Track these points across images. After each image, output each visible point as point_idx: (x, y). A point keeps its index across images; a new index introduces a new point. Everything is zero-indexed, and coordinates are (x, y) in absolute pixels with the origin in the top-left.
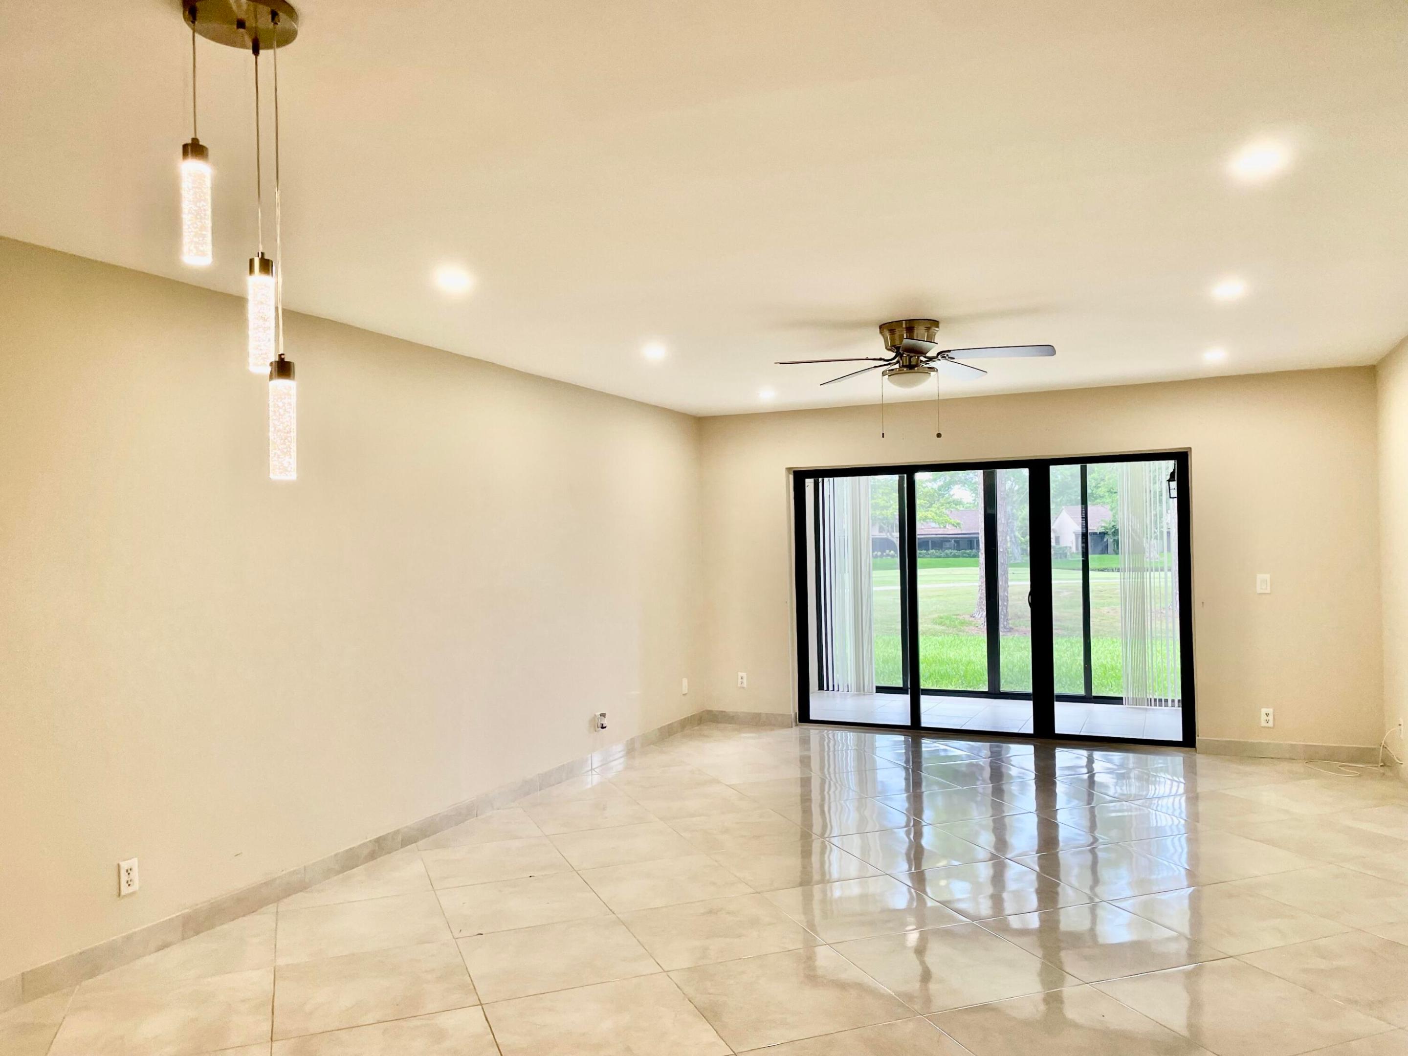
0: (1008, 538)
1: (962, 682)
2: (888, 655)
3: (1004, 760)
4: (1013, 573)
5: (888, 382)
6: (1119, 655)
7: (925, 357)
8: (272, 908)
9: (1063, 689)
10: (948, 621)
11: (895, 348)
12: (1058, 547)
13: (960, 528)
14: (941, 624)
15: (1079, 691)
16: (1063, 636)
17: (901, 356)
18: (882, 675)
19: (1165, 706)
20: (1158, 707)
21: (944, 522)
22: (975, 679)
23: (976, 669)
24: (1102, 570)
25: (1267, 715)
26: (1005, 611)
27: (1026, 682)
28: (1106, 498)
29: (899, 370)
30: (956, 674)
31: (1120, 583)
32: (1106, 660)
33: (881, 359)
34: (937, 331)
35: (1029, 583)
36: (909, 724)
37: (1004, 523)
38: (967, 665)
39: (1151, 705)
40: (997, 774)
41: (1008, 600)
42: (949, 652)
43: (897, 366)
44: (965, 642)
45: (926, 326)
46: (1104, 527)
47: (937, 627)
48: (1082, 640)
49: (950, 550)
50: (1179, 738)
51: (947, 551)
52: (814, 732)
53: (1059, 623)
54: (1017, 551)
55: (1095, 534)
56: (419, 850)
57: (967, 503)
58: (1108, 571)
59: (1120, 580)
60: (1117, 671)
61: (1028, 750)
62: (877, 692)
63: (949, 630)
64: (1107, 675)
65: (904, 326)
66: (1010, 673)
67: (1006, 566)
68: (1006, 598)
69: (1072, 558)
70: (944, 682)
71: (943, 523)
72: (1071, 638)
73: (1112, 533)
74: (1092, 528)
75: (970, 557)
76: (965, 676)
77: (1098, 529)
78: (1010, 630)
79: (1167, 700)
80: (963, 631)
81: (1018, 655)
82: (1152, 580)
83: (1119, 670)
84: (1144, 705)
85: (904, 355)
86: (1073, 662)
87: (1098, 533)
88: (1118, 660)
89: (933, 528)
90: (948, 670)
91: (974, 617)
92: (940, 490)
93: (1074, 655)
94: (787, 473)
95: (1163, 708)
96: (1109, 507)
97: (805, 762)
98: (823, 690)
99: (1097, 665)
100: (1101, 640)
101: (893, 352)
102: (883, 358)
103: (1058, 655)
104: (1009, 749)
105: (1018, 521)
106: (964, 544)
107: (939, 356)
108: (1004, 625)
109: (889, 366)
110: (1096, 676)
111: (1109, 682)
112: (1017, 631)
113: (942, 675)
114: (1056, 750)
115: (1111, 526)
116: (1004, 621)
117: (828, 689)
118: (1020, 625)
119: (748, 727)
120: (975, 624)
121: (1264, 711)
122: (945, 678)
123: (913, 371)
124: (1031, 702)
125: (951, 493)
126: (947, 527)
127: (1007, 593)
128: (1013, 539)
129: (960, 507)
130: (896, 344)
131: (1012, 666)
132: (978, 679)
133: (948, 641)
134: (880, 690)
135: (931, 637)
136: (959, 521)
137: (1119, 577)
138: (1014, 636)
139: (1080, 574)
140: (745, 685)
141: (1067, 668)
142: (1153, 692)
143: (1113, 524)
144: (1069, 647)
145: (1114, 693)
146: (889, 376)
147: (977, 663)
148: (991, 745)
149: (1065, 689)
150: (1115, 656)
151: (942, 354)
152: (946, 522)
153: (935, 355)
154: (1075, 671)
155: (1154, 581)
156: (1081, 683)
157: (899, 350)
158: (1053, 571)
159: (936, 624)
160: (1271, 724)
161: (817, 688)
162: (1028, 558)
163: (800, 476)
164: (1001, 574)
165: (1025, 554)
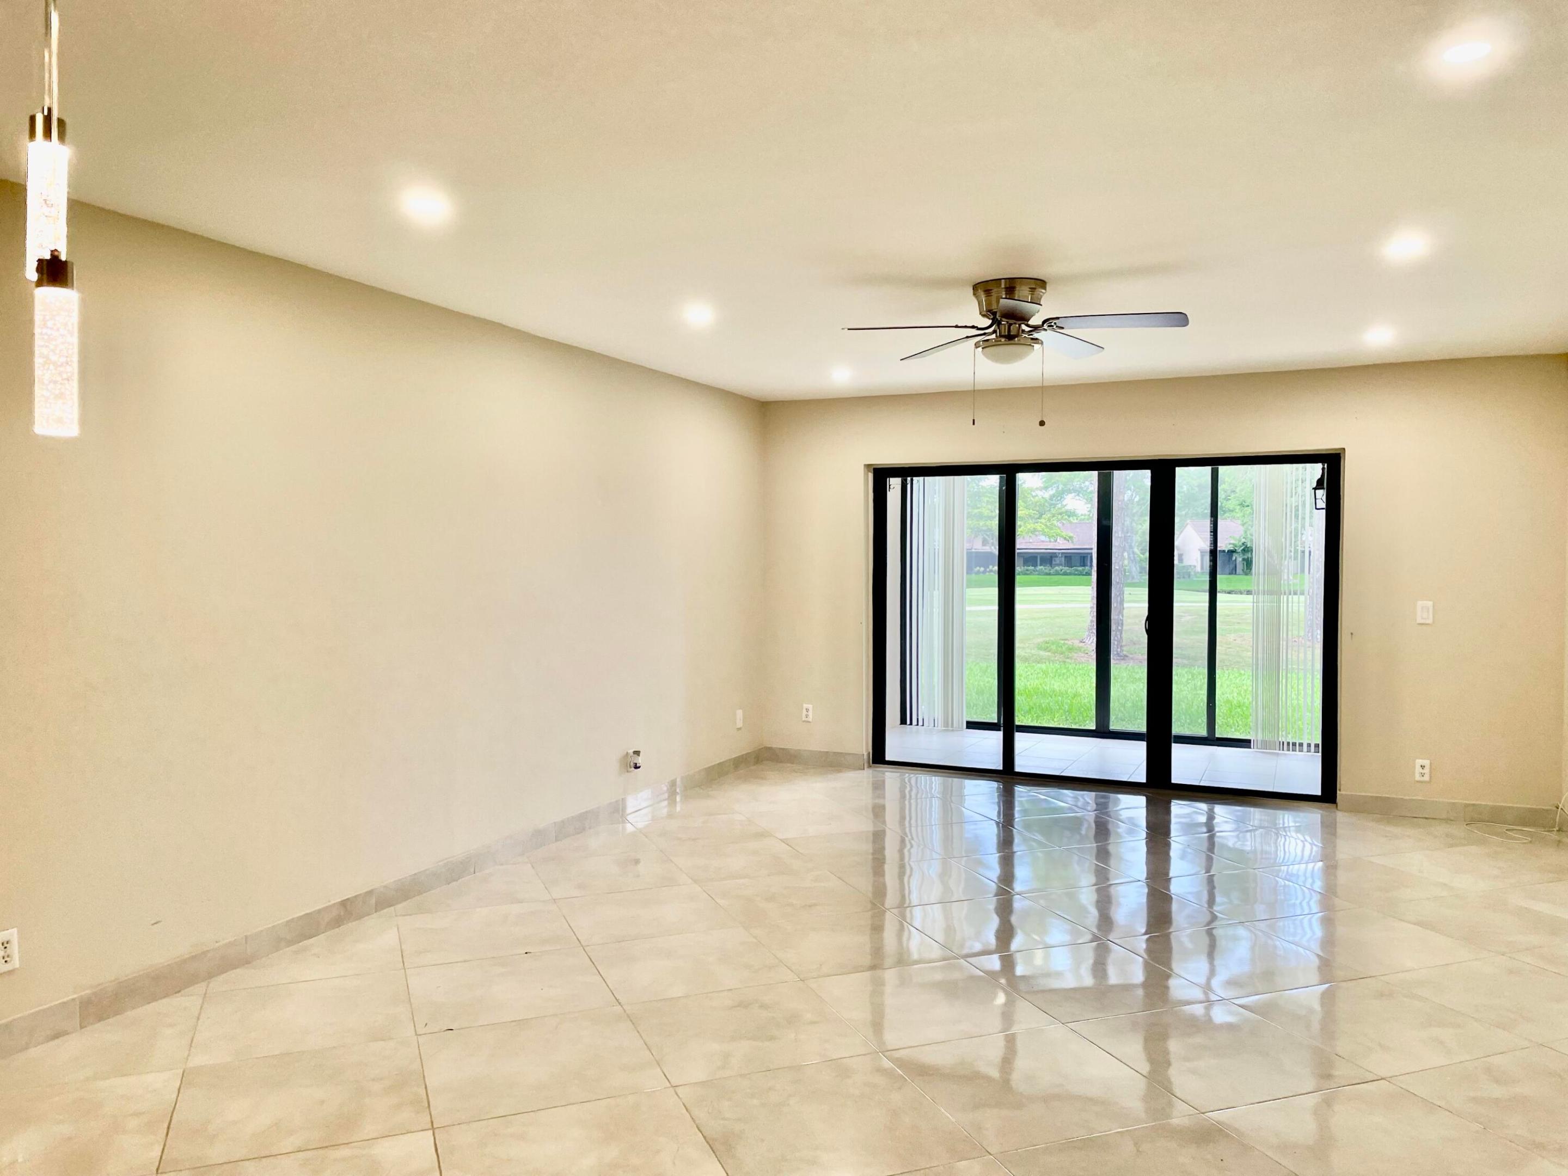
0: (1126, 554)
1: (1066, 717)
2: (984, 685)
3: (1112, 814)
4: (1130, 594)
5: (982, 356)
6: (1247, 689)
7: (1028, 326)
8: (200, 988)
9: (1182, 728)
10: (1055, 646)
11: (991, 313)
12: (1181, 565)
13: (1073, 542)
14: (1046, 650)
15: (1200, 731)
16: (1184, 666)
17: (999, 324)
18: (975, 708)
19: (1299, 751)
20: (1291, 752)
21: (1054, 534)
22: (1081, 715)
23: (1082, 704)
24: (1229, 593)
25: (1423, 767)
26: (1119, 637)
27: (1140, 719)
28: (1236, 512)
29: (995, 341)
30: (1059, 709)
31: (1252, 607)
32: (1232, 695)
33: (973, 327)
34: (1043, 293)
35: (1146, 605)
36: (1001, 768)
37: (1122, 537)
38: (1073, 698)
39: (1283, 750)
40: (1102, 830)
41: (1122, 624)
42: (1053, 682)
43: (994, 336)
44: (1072, 671)
45: (1030, 287)
46: (1233, 544)
47: (1042, 653)
48: (1206, 671)
49: (1061, 567)
50: (1318, 792)
51: (1057, 568)
52: (890, 776)
53: (1179, 651)
54: (1135, 570)
55: (1224, 551)
56: (396, 916)
57: (1082, 515)
58: (1235, 594)
59: (1252, 604)
60: (1245, 709)
61: (1141, 801)
62: (968, 727)
63: (1055, 657)
64: (1233, 713)
65: (1003, 286)
66: (1122, 709)
67: (1122, 586)
68: (1121, 622)
69: (1197, 577)
70: (1045, 717)
71: (1053, 536)
72: (1193, 668)
73: (1242, 550)
74: (1222, 545)
75: (1083, 575)
76: (1069, 712)
77: (1226, 547)
78: (1124, 658)
79: (1302, 743)
80: (1071, 658)
81: (1131, 687)
82: (1290, 605)
83: (1247, 707)
84: (1275, 750)
85: (1003, 323)
86: (1195, 697)
87: (1226, 551)
88: (1245, 696)
89: (1043, 541)
90: (1051, 704)
91: (1084, 642)
92: (1051, 499)
93: (1195, 688)
94: (866, 470)
95: (1297, 753)
96: (1240, 522)
97: (878, 812)
98: (906, 724)
99: (1222, 701)
100: (1227, 672)
101: (989, 319)
102: (976, 325)
103: (1177, 688)
104: (1117, 802)
105: (1138, 536)
106: (1074, 560)
107: (1045, 325)
108: (1117, 651)
109: (984, 336)
110: (1221, 714)
111: (1235, 722)
112: (1132, 659)
113: (1043, 709)
114: (1172, 804)
115: (1240, 544)
116: (1118, 648)
117: (911, 724)
118: (1136, 653)
119: (814, 768)
120: (1084, 651)
121: (1419, 762)
122: (1047, 712)
123: (1012, 342)
124: (1144, 744)
125: (1064, 503)
126: (1058, 540)
127: (1123, 616)
128: (1132, 556)
129: (1074, 520)
130: (993, 308)
131: (1124, 700)
132: (1085, 715)
133: (1053, 669)
134: (972, 725)
135: (1034, 664)
136: (1071, 535)
137: (1252, 600)
138: (1128, 665)
139: (1206, 597)
140: (810, 719)
141: (1187, 704)
142: (1286, 734)
143: (1243, 540)
144: (1190, 679)
145: (1241, 734)
146: (983, 348)
147: (1084, 696)
148: (1096, 795)
149: (1184, 728)
150: (1243, 690)
151: (1049, 322)
152: (1057, 535)
153: (1041, 323)
154: (1196, 707)
155: (1292, 606)
156: (1202, 721)
157: (996, 317)
158: (1175, 592)
159: (1041, 650)
160: (1426, 778)
161: (899, 722)
162: (1147, 577)
163: (881, 476)
164: (1116, 595)
165: (1143, 572)
